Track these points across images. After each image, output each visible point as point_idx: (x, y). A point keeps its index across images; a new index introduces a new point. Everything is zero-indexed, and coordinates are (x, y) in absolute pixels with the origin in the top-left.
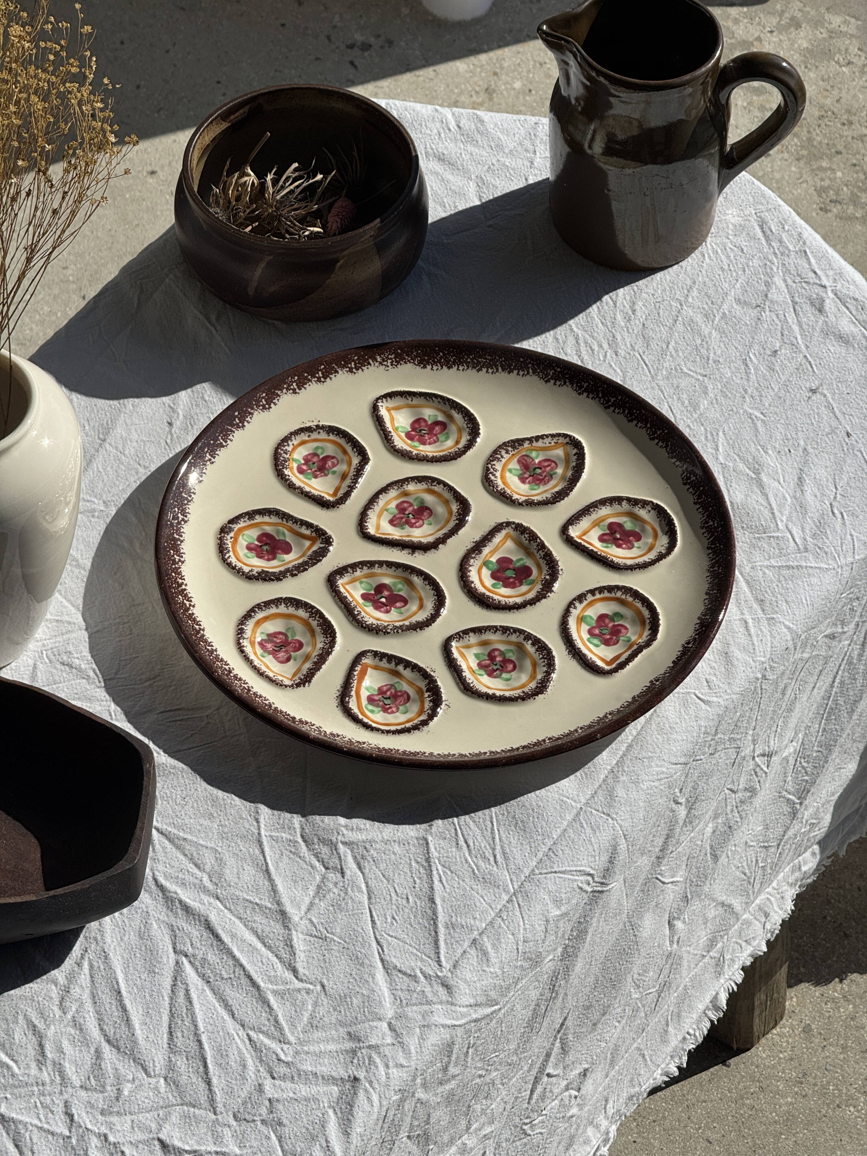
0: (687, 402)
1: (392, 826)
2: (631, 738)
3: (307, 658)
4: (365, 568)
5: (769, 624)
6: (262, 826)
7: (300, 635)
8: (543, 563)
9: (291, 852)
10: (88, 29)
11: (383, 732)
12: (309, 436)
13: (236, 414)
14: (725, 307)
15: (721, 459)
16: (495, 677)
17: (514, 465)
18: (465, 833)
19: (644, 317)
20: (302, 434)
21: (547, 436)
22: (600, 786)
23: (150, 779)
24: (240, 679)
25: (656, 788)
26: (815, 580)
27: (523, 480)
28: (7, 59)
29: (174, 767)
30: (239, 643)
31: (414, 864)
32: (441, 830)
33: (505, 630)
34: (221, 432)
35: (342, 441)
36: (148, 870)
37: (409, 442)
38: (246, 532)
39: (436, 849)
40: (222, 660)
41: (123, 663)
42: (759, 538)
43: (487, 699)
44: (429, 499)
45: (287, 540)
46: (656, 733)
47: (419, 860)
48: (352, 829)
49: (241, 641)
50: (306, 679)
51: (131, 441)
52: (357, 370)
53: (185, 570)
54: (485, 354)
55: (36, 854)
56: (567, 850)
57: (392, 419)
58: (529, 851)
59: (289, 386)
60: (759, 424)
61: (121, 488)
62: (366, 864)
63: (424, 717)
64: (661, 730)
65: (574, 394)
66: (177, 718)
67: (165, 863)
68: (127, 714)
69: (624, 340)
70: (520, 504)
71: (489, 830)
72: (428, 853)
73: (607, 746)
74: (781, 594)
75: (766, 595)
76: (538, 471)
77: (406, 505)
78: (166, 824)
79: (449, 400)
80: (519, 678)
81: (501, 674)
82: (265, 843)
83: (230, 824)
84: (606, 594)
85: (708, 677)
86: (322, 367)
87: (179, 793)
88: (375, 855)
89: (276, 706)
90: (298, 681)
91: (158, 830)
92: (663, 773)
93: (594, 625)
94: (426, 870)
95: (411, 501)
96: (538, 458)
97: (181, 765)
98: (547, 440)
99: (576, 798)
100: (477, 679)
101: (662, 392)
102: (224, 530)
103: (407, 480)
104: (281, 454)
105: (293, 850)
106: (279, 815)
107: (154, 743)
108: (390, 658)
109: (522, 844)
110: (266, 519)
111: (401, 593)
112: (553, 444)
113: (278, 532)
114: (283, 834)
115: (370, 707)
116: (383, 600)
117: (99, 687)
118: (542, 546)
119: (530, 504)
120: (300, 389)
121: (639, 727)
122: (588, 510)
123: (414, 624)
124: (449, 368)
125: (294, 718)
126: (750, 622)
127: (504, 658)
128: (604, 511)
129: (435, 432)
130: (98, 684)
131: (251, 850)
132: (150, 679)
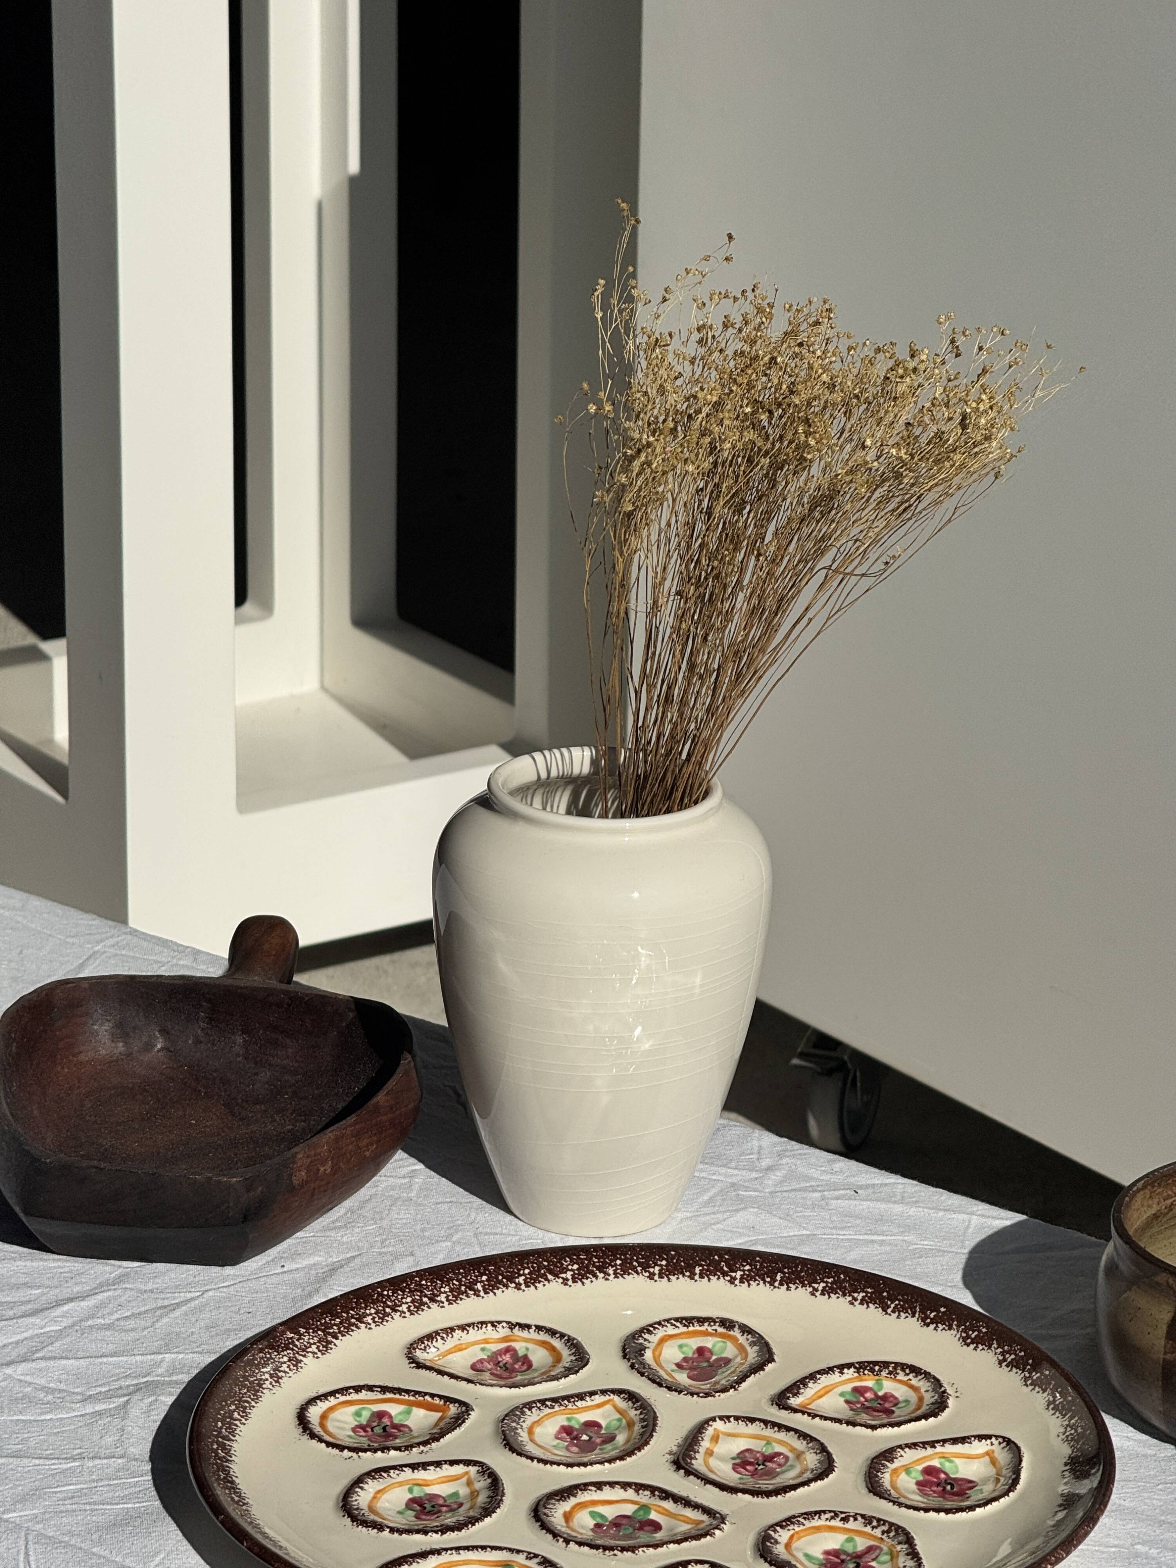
12: (926, 1391)
16: (405, 1504)
20: (929, 1384)
38: (728, 1344)
53: (635, 1279)
81: (412, 1509)
102: (727, 1322)
103: (826, 1454)
104: (886, 1368)
120: (1007, 1366)
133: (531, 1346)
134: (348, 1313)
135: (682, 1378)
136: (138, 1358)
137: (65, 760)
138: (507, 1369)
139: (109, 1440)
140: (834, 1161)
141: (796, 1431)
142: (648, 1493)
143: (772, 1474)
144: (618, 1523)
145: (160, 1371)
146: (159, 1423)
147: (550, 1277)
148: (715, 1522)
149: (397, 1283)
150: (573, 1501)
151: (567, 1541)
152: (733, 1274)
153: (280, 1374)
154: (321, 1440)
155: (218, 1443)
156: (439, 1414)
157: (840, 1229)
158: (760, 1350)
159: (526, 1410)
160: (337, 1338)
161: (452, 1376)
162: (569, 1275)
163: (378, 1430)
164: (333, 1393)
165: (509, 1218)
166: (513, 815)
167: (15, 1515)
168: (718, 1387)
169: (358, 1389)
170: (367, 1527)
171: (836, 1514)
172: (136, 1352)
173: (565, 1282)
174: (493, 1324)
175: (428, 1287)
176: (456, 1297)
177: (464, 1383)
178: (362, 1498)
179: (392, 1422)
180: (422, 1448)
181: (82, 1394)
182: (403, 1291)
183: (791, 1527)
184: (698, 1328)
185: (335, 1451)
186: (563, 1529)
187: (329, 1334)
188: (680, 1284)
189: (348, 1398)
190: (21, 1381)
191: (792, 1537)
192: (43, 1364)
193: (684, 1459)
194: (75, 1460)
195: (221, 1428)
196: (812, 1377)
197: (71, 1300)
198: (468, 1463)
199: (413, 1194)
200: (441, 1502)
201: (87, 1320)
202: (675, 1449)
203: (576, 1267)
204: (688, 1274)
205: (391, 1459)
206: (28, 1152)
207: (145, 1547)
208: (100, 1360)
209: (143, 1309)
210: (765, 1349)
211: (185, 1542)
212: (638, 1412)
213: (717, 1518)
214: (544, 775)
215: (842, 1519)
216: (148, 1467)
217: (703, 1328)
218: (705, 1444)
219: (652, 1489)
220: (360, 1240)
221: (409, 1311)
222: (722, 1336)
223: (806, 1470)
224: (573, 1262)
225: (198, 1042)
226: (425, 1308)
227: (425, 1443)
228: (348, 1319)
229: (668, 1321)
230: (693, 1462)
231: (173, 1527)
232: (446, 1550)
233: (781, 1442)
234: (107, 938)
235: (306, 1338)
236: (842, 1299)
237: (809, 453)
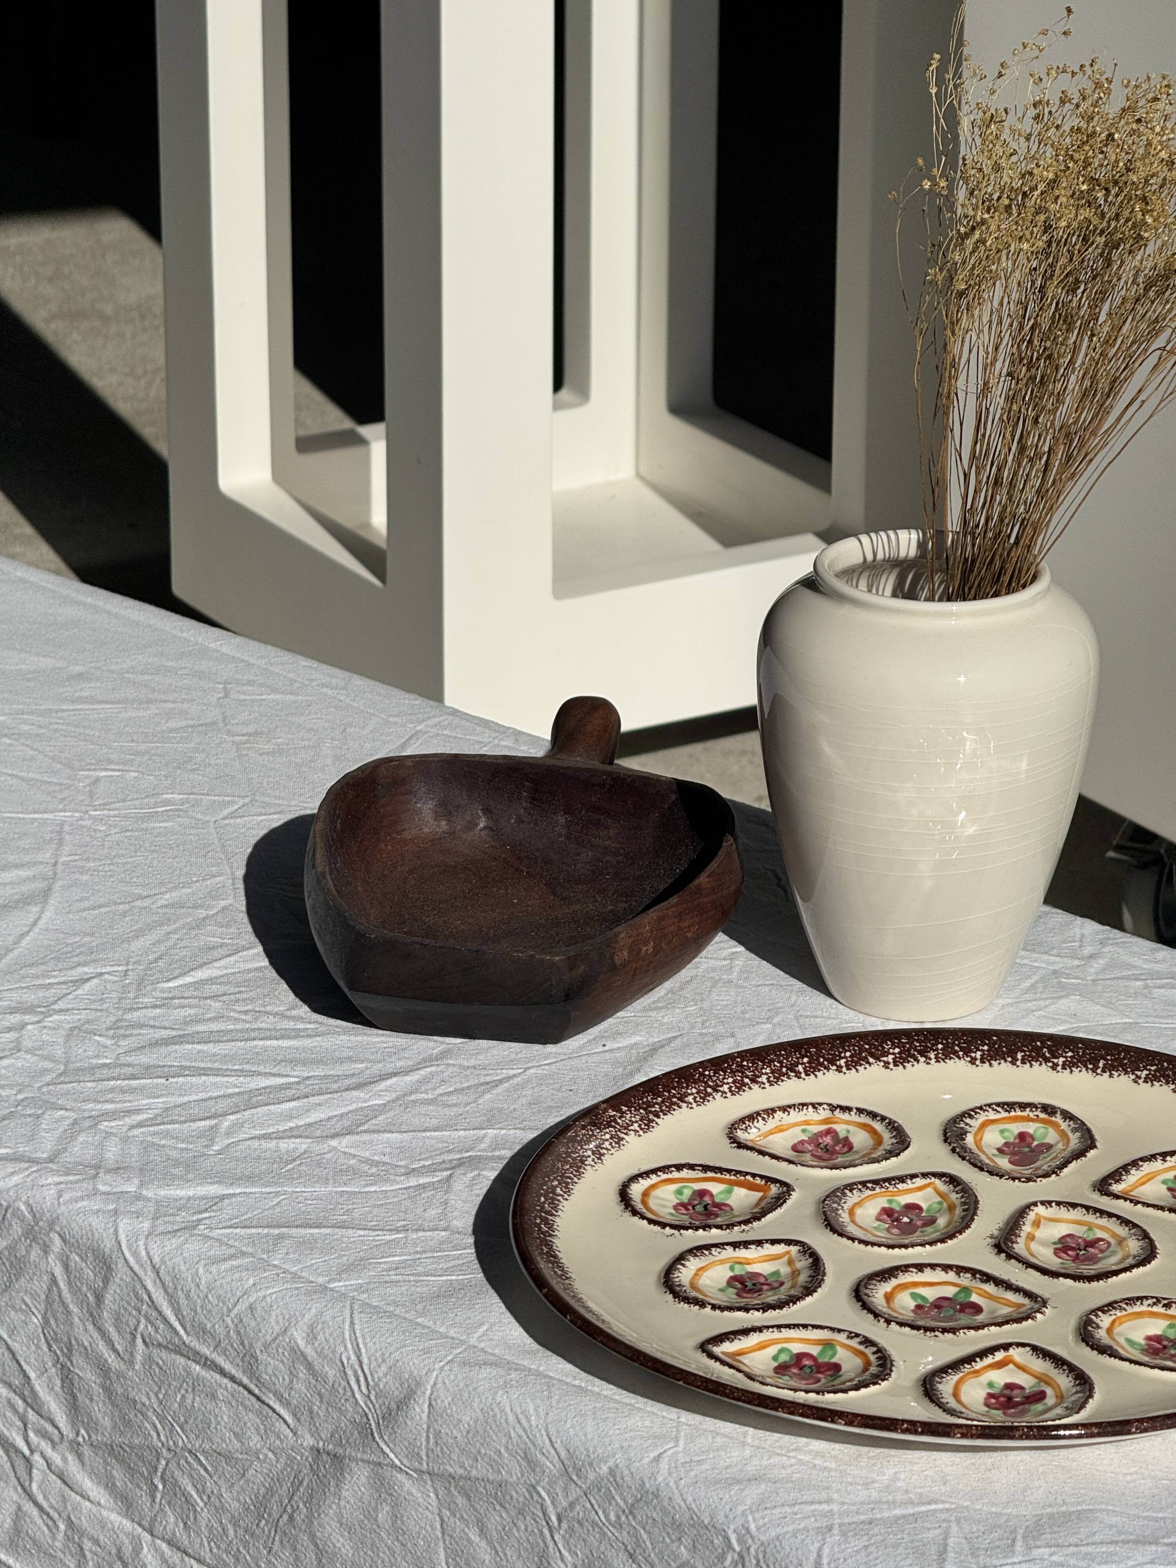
16: (727, 1281)
32: (456, 1240)
38: (1050, 1130)
53: (957, 1064)
81: (733, 1287)
84: (876, 1363)
102: (1049, 1108)
110: (1077, 1141)
128: (1067, 1383)
133: (851, 1128)
134: (669, 1092)
135: (1004, 1163)
136: (462, 1133)
137: (382, 544)
138: (827, 1150)
139: (433, 1212)
140: (1156, 950)
141: (1118, 1217)
142: (969, 1275)
143: (1093, 1260)
144: (939, 1304)
145: (483, 1146)
146: (481, 1197)
147: (871, 1060)
148: (1036, 1306)
149: (718, 1064)
150: (894, 1282)
151: (888, 1322)
152: (1055, 1061)
153: (603, 1151)
154: (643, 1217)
155: (541, 1217)
156: (760, 1194)
157: (1163, 1017)
158: (1082, 1137)
159: (847, 1192)
160: (659, 1117)
161: (773, 1157)
162: (890, 1058)
163: (700, 1208)
164: (654, 1171)
165: (830, 1001)
166: (840, 597)
167: (341, 1284)
168: (1040, 1172)
169: (679, 1167)
170: (689, 1303)
171: (1158, 1300)
172: (459, 1127)
173: (886, 1065)
174: (814, 1106)
175: (749, 1068)
176: (778, 1079)
177: (785, 1164)
178: (685, 1275)
179: (713, 1201)
180: (743, 1227)
181: (406, 1167)
182: (725, 1072)
183: (1113, 1312)
184: (1019, 1113)
185: (657, 1228)
186: (885, 1310)
187: (651, 1112)
188: (1002, 1069)
189: (669, 1176)
190: (346, 1153)
191: (1114, 1322)
192: (366, 1137)
193: (1005, 1243)
194: (398, 1232)
195: (544, 1203)
196: (1135, 1164)
197: (395, 1074)
198: (789, 1242)
199: (734, 976)
200: (762, 1280)
201: (411, 1093)
202: (996, 1233)
203: (897, 1050)
204: (1009, 1059)
205: (711, 1237)
206: (354, 927)
207: (469, 1318)
208: (424, 1134)
209: (465, 1085)
210: (1087, 1136)
211: (508, 1314)
212: (959, 1196)
213: (1038, 1302)
214: (870, 557)
215: (1165, 1305)
216: (471, 1240)
217: (1024, 1114)
218: (1027, 1228)
219: (974, 1272)
220: (680, 1021)
221: (731, 1091)
222: (1043, 1121)
223: (1128, 1257)
224: (894, 1046)
225: (520, 821)
226: (746, 1089)
227: (746, 1222)
228: (669, 1098)
229: (989, 1105)
230: (1015, 1245)
231: (496, 1299)
232: (768, 1327)
233: (1103, 1228)
234: (429, 718)
235: (628, 1116)
236: (1165, 1087)
237: (1146, 231)
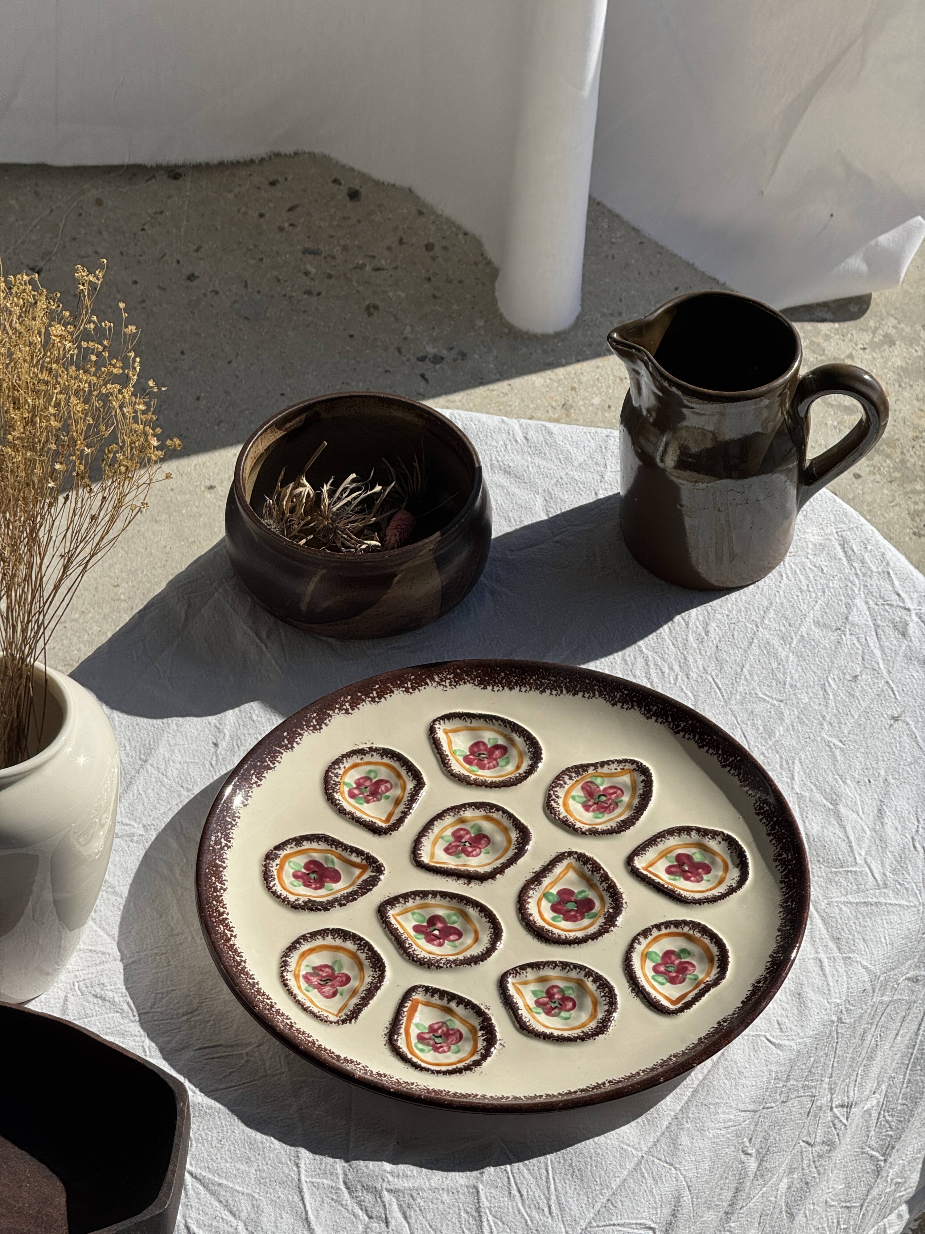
0: (761, 728)
1: (441, 1173)
2: (696, 1082)
3: (354, 992)
4: (418, 898)
5: (845, 964)
6: (303, 1171)
7: (347, 968)
8: (606, 895)
9: (332, 1199)
10: (132, 329)
11: (433, 1072)
12: (362, 759)
13: (285, 734)
14: (804, 629)
15: (797, 789)
16: (553, 1016)
17: (578, 792)
18: (518, 1182)
19: (718, 639)
20: (355, 757)
21: (613, 762)
22: (663, 1133)
23: (183, 1119)
24: (283, 1015)
25: (723, 1136)
26: (894, 918)
27: (587, 808)
28: (48, 360)
29: (211, 1107)
30: (282, 977)
31: (462, 1213)
32: (492, 1178)
33: (565, 965)
34: (269, 753)
35: (396, 765)
36: (179, 1217)
37: (467, 766)
38: (293, 859)
39: (487, 1198)
40: (264, 994)
41: (160, 996)
42: (836, 873)
43: (544, 1038)
44: (487, 827)
45: (336, 868)
46: (723, 1077)
47: (469, 1210)
48: (398, 1176)
49: (285, 974)
50: (353, 1015)
51: (174, 763)
52: (414, 690)
53: (226, 897)
54: (549, 675)
55: (61, 1199)
56: (627, 1203)
57: (450, 742)
58: (586, 1202)
59: (342, 705)
60: (838, 752)
61: (162, 812)
62: (412, 1214)
63: (476, 1057)
64: (728, 1075)
65: (643, 718)
66: (215, 1055)
67: (198, 1209)
68: (162, 1050)
69: (696, 662)
70: (583, 833)
71: (544, 1178)
72: (478, 1202)
73: (671, 1091)
74: (859, 933)
75: (843, 934)
76: (603, 798)
77: (462, 832)
78: (201, 1168)
79: (510, 722)
80: (578, 1017)
81: (560, 1013)
82: (305, 1190)
83: (268, 1169)
84: (673, 929)
85: (780, 1019)
86: (377, 686)
87: (215, 1134)
88: (422, 1204)
89: (320, 1043)
90: (344, 1017)
91: (191, 1174)
92: (730, 1120)
93: (660, 962)
94: (476, 1220)
95: (468, 829)
96: (602, 784)
97: (217, 1105)
98: (613, 766)
99: (637, 1146)
100: (534, 1018)
101: (735, 717)
102: (269, 857)
103: (464, 806)
104: (331, 777)
105: (335, 1198)
106: (321, 1160)
107: (190, 1081)
108: (443, 994)
109: (578, 1194)
110: (314, 845)
111: (455, 926)
112: (619, 770)
113: (326, 859)
114: (325, 1181)
115: (420, 1046)
116: (436, 932)
117: (133, 1022)
118: (606, 877)
119: (594, 833)
120: (353, 709)
121: (706, 1071)
122: (655, 841)
123: (469, 959)
124: (511, 689)
125: (338, 1056)
126: (825, 961)
127: (563, 995)
128: (672, 841)
129: (494, 756)
130: (132, 1018)
131: (290, 1197)
132: (187, 1014)
147: (231, 942)
152: (223, 844)
158: (308, 841)
162: (227, 932)
173: (234, 936)
188: (230, 875)
198: (503, 982)
204: (221, 869)
217: (274, 871)
